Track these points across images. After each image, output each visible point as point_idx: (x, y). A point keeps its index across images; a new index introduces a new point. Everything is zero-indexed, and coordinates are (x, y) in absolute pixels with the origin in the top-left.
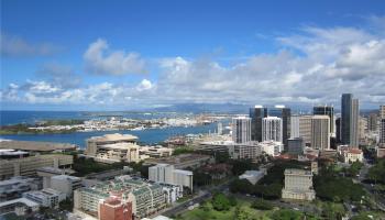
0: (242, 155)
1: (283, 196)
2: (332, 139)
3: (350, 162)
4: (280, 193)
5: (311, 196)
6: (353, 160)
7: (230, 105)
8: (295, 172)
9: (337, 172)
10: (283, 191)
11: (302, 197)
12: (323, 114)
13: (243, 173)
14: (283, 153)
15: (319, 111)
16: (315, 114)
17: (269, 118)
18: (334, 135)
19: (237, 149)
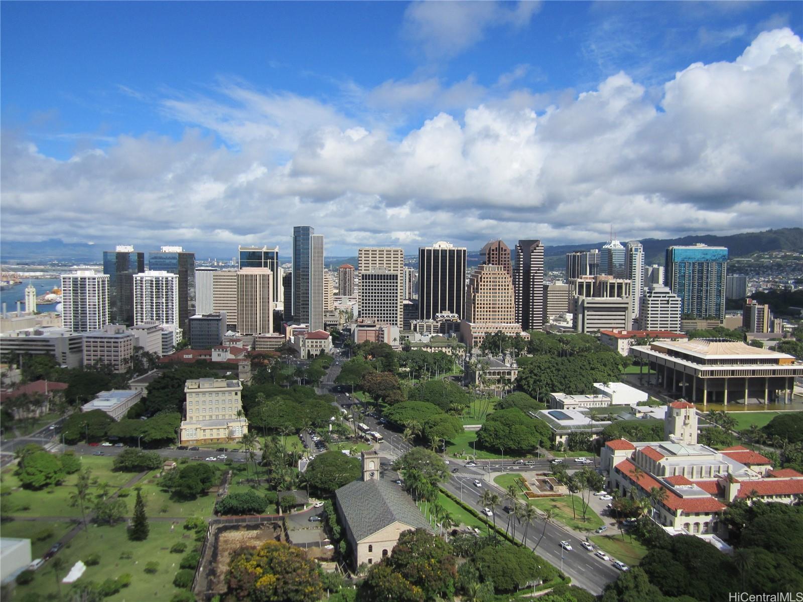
0: (88, 358)
1: (184, 437)
2: (276, 314)
3: (309, 356)
4: (177, 432)
5: (240, 428)
6: (313, 352)
7: (55, 244)
8: (207, 385)
9: (287, 378)
10: (183, 425)
11: (223, 434)
12: (259, 265)
13: (94, 397)
14: (181, 347)
15: (252, 258)
16: (243, 265)
17: (150, 274)
18: (281, 307)
19: (75, 345)
